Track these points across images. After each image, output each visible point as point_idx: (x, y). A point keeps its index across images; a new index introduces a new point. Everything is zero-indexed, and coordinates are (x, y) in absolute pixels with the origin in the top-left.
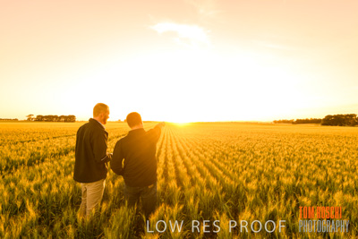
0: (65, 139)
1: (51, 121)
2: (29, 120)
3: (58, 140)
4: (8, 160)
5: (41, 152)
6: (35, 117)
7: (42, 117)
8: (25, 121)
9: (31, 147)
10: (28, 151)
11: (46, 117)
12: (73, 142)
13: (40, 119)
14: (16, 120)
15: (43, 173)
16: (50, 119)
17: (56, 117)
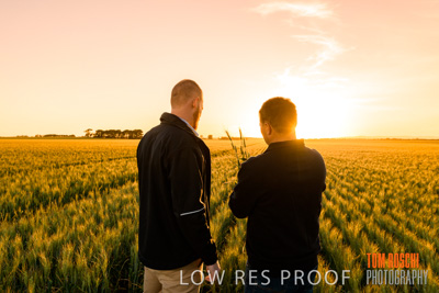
0: (123, 162)
1: (114, 137)
2: (87, 137)
3: (114, 163)
4: (37, 192)
5: (86, 180)
6: (94, 132)
7: (103, 132)
8: (83, 138)
9: (75, 173)
10: (68, 178)
11: (107, 132)
12: (133, 168)
13: (100, 135)
14: (73, 137)
15: (75, 218)
16: (112, 134)
17: (119, 132)
